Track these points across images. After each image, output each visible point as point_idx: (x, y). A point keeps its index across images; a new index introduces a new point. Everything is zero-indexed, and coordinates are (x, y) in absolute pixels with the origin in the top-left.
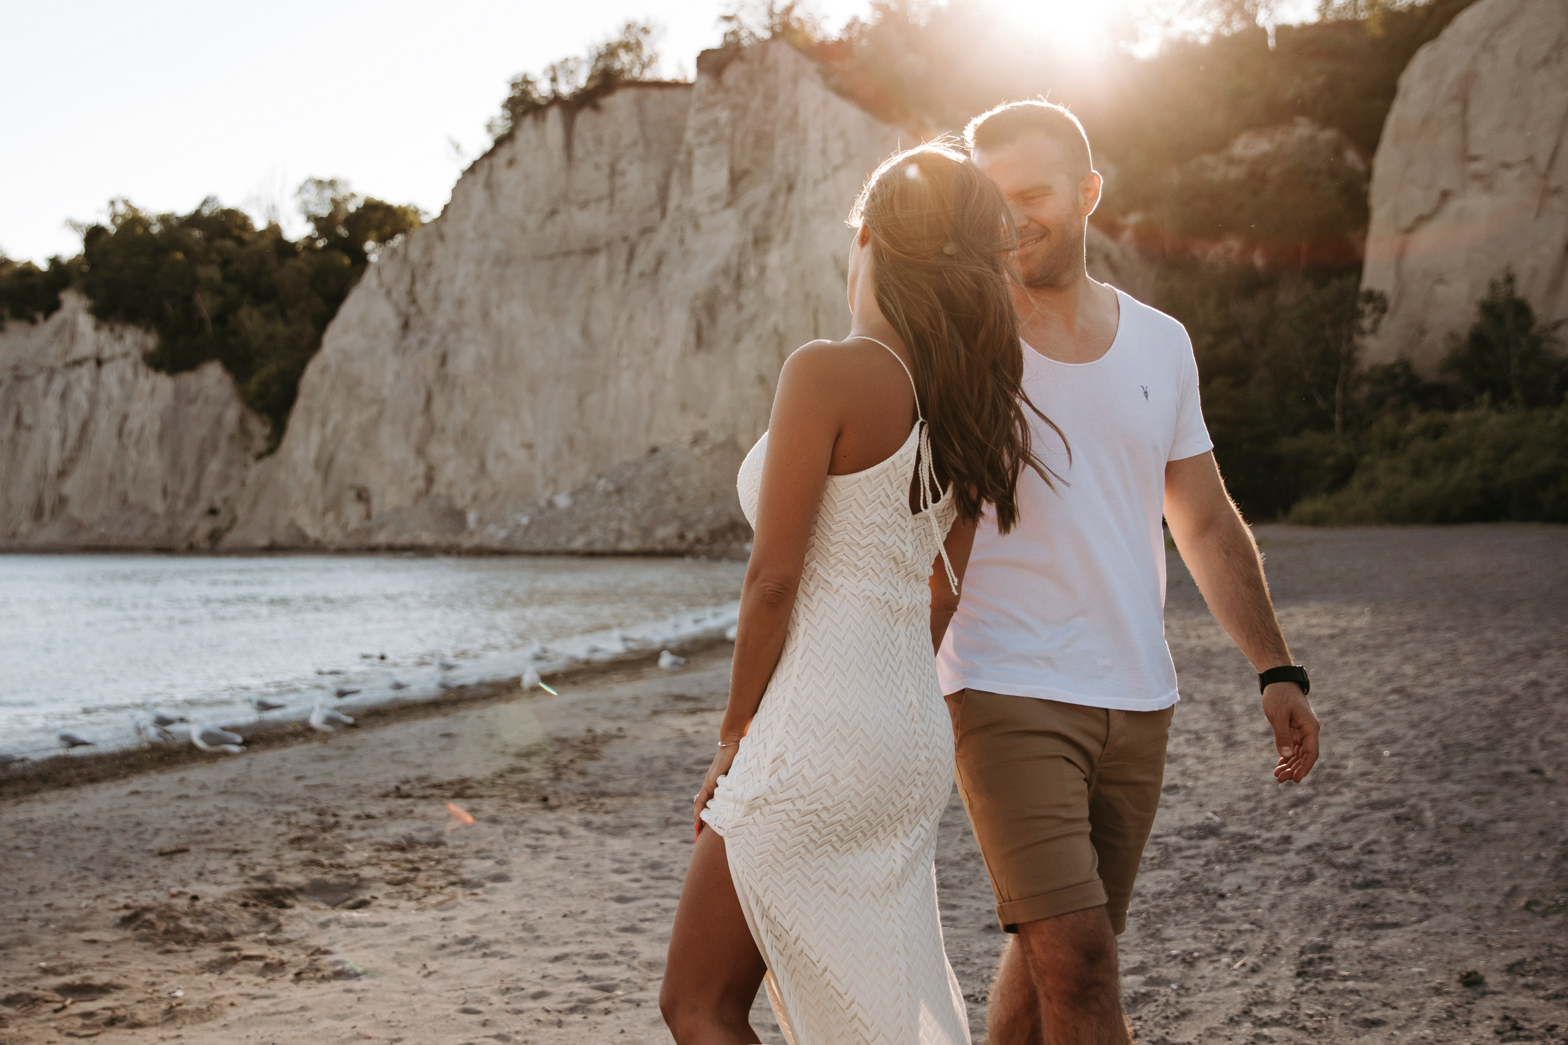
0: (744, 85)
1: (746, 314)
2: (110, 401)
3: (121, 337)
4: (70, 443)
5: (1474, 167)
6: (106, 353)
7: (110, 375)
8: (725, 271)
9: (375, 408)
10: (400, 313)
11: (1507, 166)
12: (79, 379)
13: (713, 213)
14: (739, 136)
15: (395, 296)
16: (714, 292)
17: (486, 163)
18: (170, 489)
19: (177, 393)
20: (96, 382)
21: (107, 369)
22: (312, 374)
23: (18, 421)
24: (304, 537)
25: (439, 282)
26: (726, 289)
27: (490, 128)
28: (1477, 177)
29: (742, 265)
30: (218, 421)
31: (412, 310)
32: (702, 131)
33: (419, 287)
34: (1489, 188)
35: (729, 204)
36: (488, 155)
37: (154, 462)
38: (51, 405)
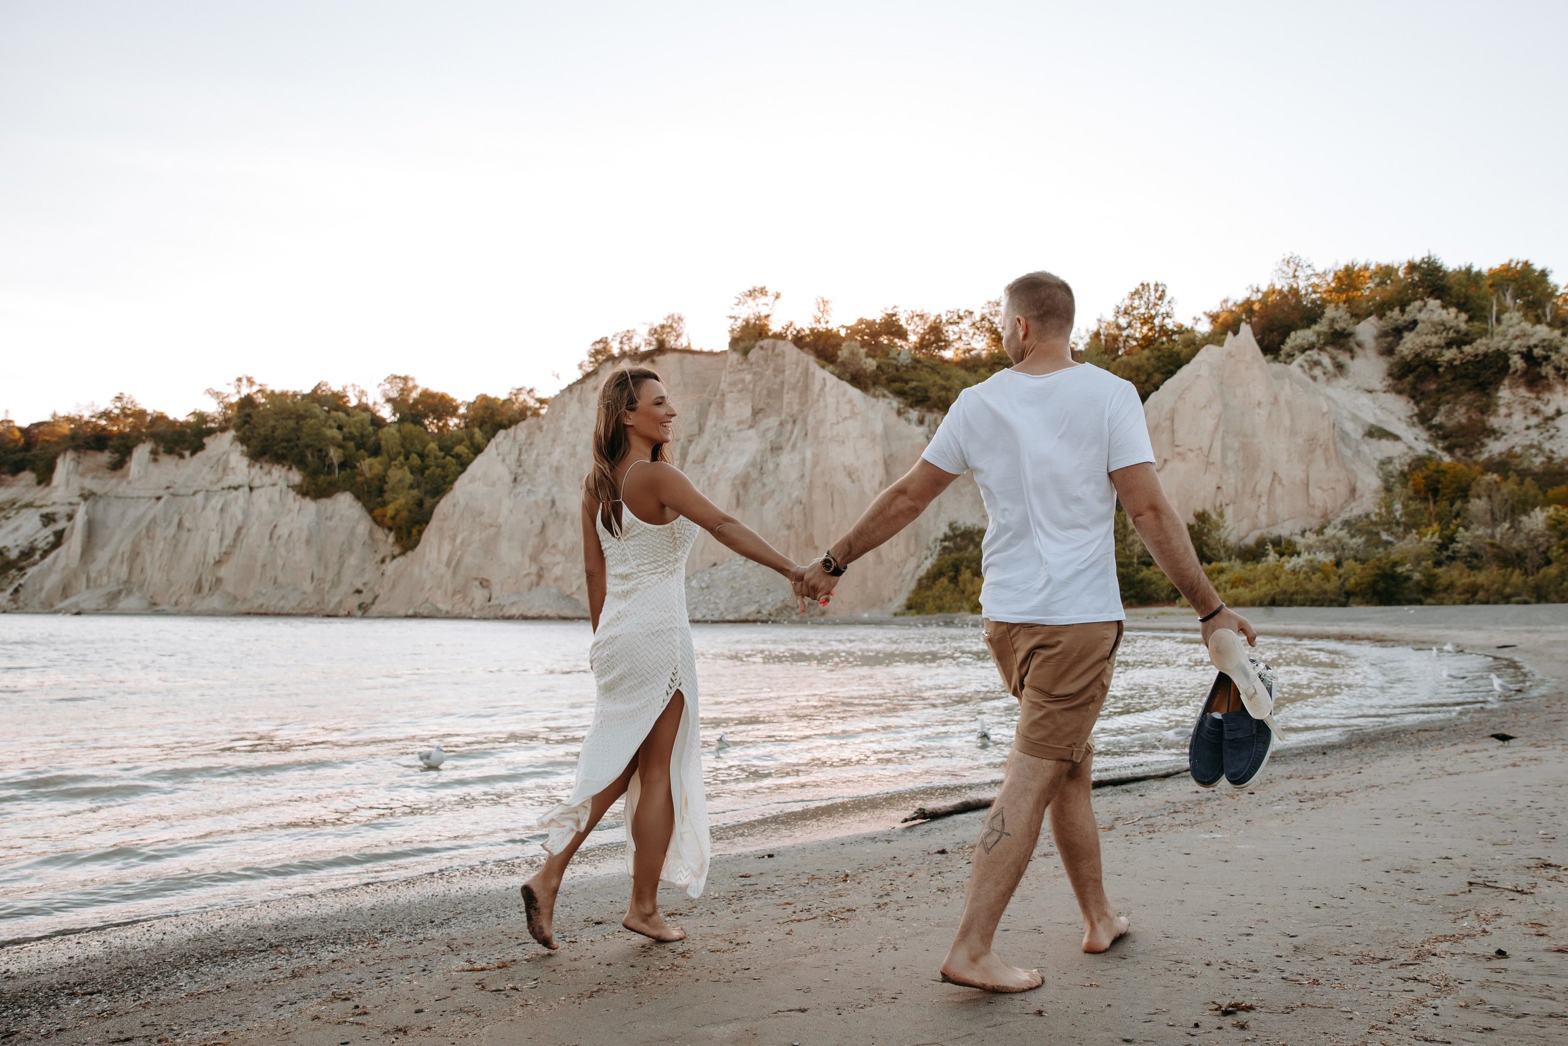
0: (762, 362)
1: (767, 489)
2: (261, 514)
3: (270, 473)
4: (226, 542)
5: (1177, 449)
6: (257, 483)
7: (261, 498)
8: (753, 464)
9: (492, 530)
10: (511, 473)
11: (1191, 450)
12: (237, 498)
13: (740, 430)
14: (758, 390)
15: (508, 461)
16: (747, 475)
17: (579, 387)
18: (316, 577)
19: (318, 511)
20: (249, 502)
21: (255, 493)
22: (444, 506)
23: (180, 524)
24: (439, 610)
25: (538, 455)
26: (755, 474)
27: (581, 366)
28: (1179, 454)
29: (764, 461)
30: (353, 533)
31: (520, 471)
32: (733, 384)
33: (523, 457)
34: (1184, 459)
35: (751, 427)
36: (580, 382)
37: (302, 557)
38: (211, 516)
